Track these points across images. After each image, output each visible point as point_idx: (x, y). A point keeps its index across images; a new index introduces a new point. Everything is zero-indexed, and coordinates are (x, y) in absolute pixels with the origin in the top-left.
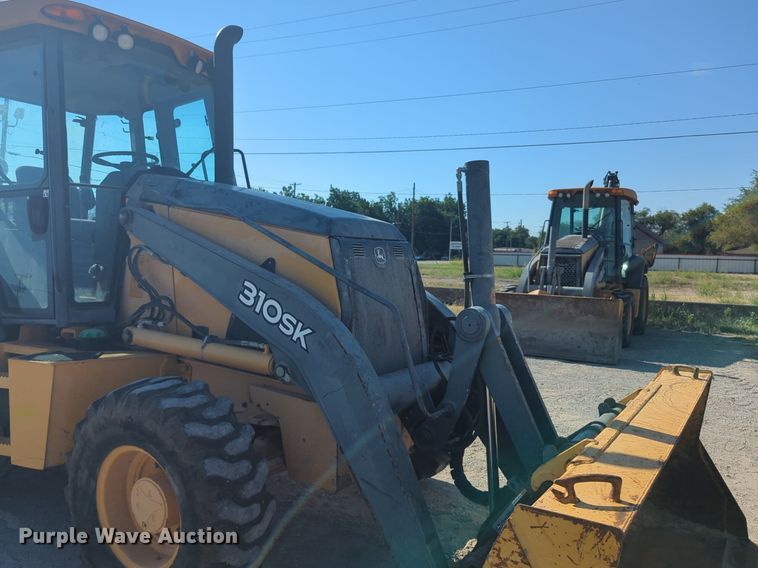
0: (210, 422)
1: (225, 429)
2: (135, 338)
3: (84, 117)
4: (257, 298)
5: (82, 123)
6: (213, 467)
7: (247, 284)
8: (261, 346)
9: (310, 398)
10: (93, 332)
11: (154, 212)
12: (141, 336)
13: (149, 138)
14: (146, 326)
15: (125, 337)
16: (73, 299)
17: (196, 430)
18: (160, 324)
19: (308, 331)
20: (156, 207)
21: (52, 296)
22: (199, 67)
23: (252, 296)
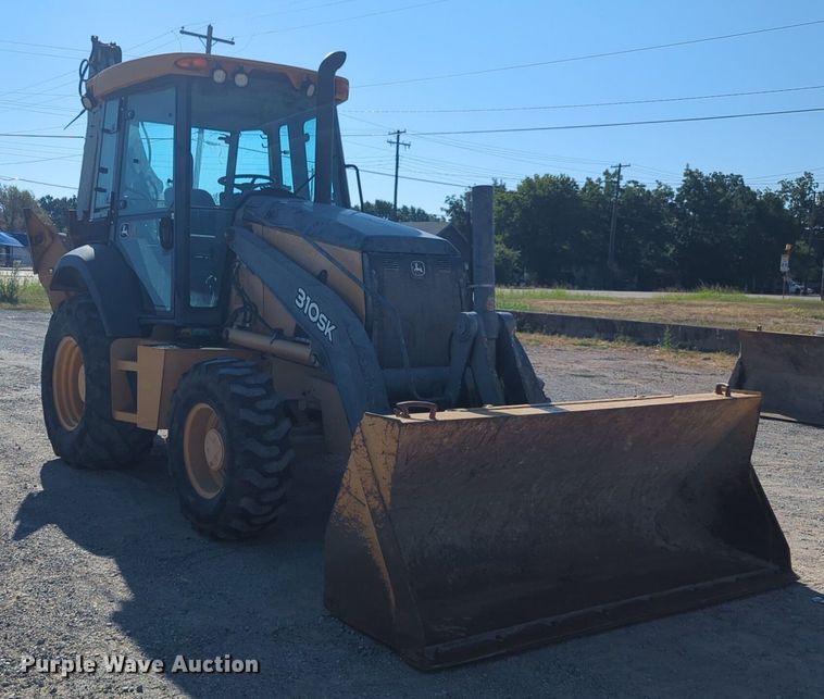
0: (249, 386)
1: (259, 392)
2: (230, 336)
3: (229, 134)
4: (306, 301)
5: (227, 140)
6: (245, 414)
7: (300, 290)
8: (308, 341)
9: (332, 382)
10: (201, 331)
11: (252, 231)
12: (236, 335)
13: (284, 152)
14: (239, 328)
15: (224, 336)
16: (189, 305)
17: (237, 389)
18: (248, 325)
19: (333, 327)
20: (255, 226)
21: (174, 300)
22: (311, 90)
23: (302, 300)
